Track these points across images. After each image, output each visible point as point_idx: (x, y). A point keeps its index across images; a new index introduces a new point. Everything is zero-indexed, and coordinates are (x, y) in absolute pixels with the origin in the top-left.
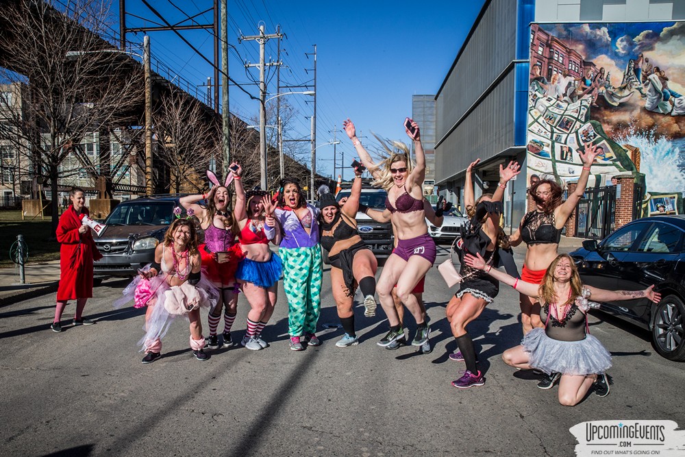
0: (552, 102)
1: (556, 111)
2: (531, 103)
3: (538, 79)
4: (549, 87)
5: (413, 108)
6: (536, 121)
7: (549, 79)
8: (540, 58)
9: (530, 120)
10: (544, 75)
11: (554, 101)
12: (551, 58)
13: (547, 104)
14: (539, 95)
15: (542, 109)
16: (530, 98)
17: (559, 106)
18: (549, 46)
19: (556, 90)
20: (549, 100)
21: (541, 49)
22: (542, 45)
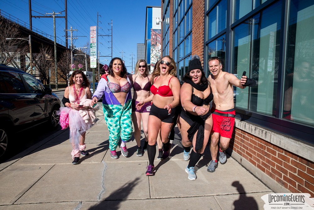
0: (157, 52)
1: (158, 54)
2: (151, 52)
3: (153, 45)
4: (156, 47)
5: (137, 48)
6: (153, 57)
7: (156, 45)
8: (154, 39)
9: (151, 57)
10: (155, 44)
11: (158, 51)
12: (157, 39)
13: (156, 52)
14: (153, 50)
15: (154, 54)
16: (151, 50)
17: (159, 53)
18: (156, 36)
19: (158, 48)
20: (156, 51)
21: (154, 36)
22: (154, 35)
